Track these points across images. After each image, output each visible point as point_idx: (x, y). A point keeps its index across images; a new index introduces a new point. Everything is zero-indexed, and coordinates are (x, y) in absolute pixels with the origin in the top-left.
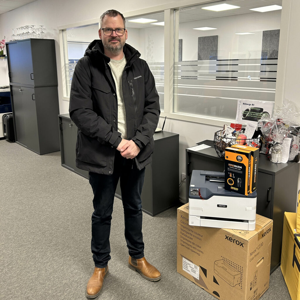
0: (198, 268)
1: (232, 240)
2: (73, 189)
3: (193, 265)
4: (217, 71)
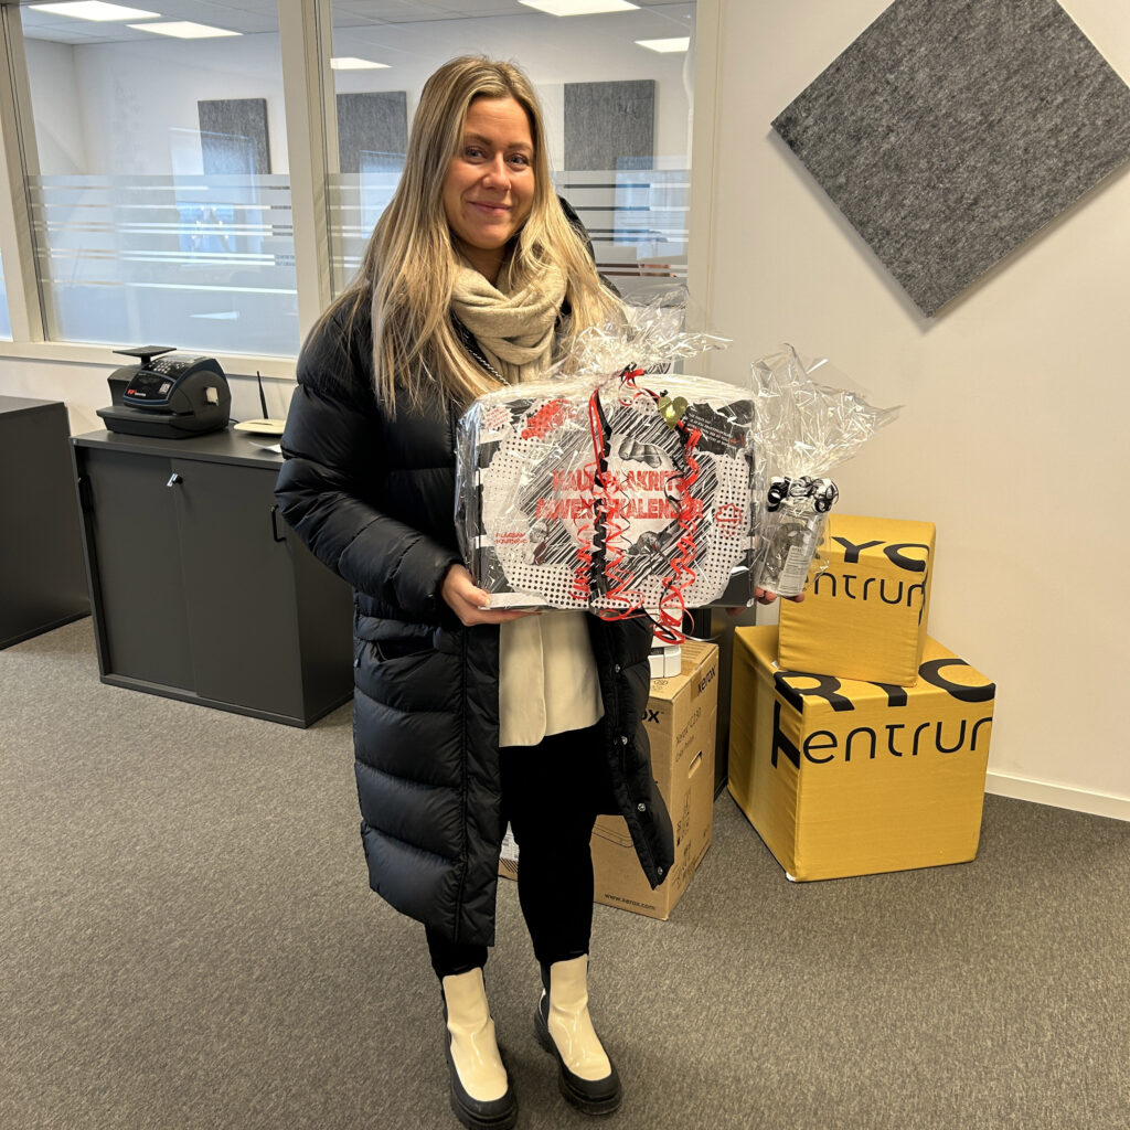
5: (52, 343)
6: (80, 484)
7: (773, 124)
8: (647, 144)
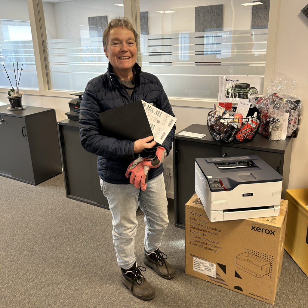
0: (215, 265)
1: (260, 229)
2: (19, 200)
3: (207, 264)
4: (196, 45)
5: (51, 91)
6: (60, 136)
7: (301, 11)
8: (221, 24)
